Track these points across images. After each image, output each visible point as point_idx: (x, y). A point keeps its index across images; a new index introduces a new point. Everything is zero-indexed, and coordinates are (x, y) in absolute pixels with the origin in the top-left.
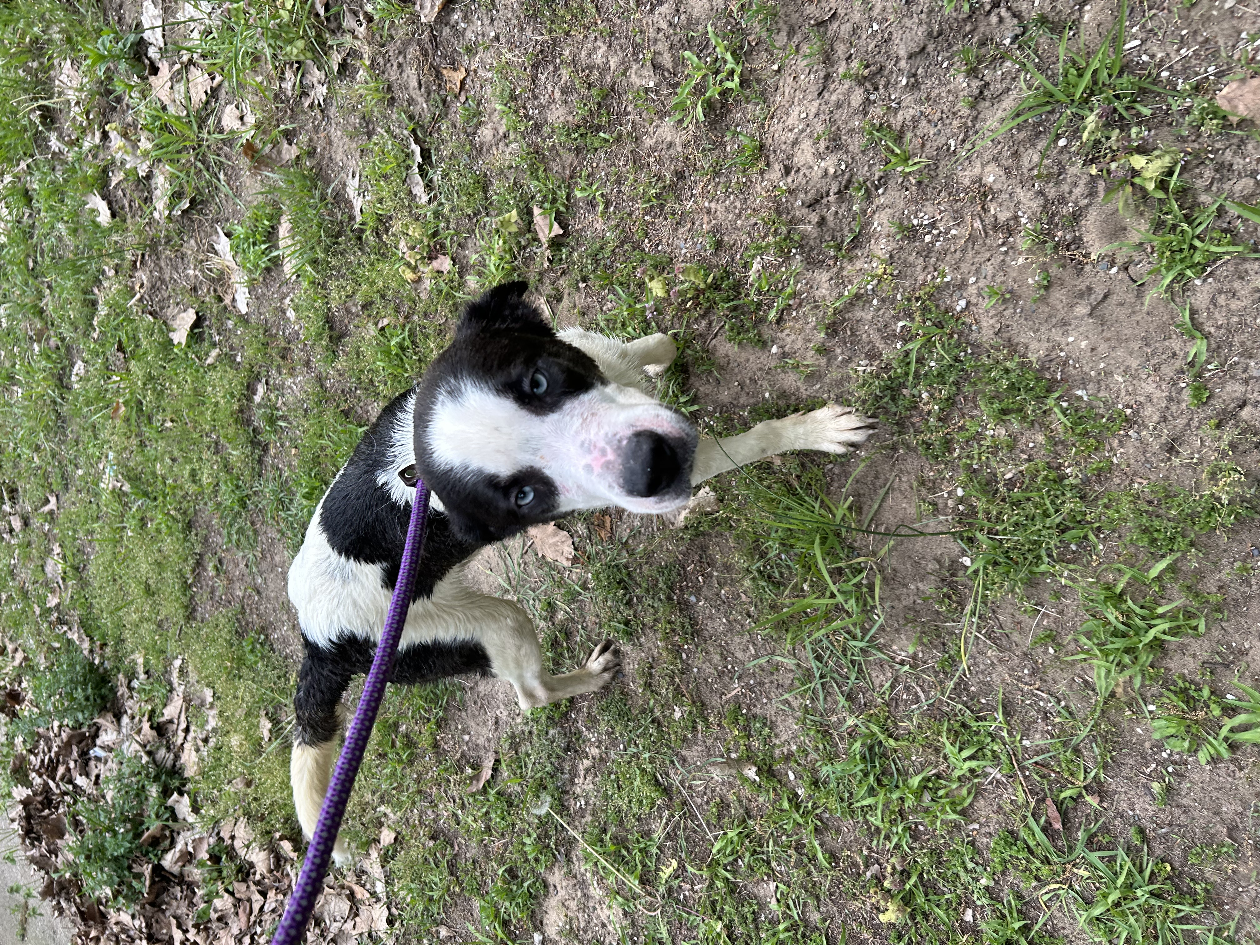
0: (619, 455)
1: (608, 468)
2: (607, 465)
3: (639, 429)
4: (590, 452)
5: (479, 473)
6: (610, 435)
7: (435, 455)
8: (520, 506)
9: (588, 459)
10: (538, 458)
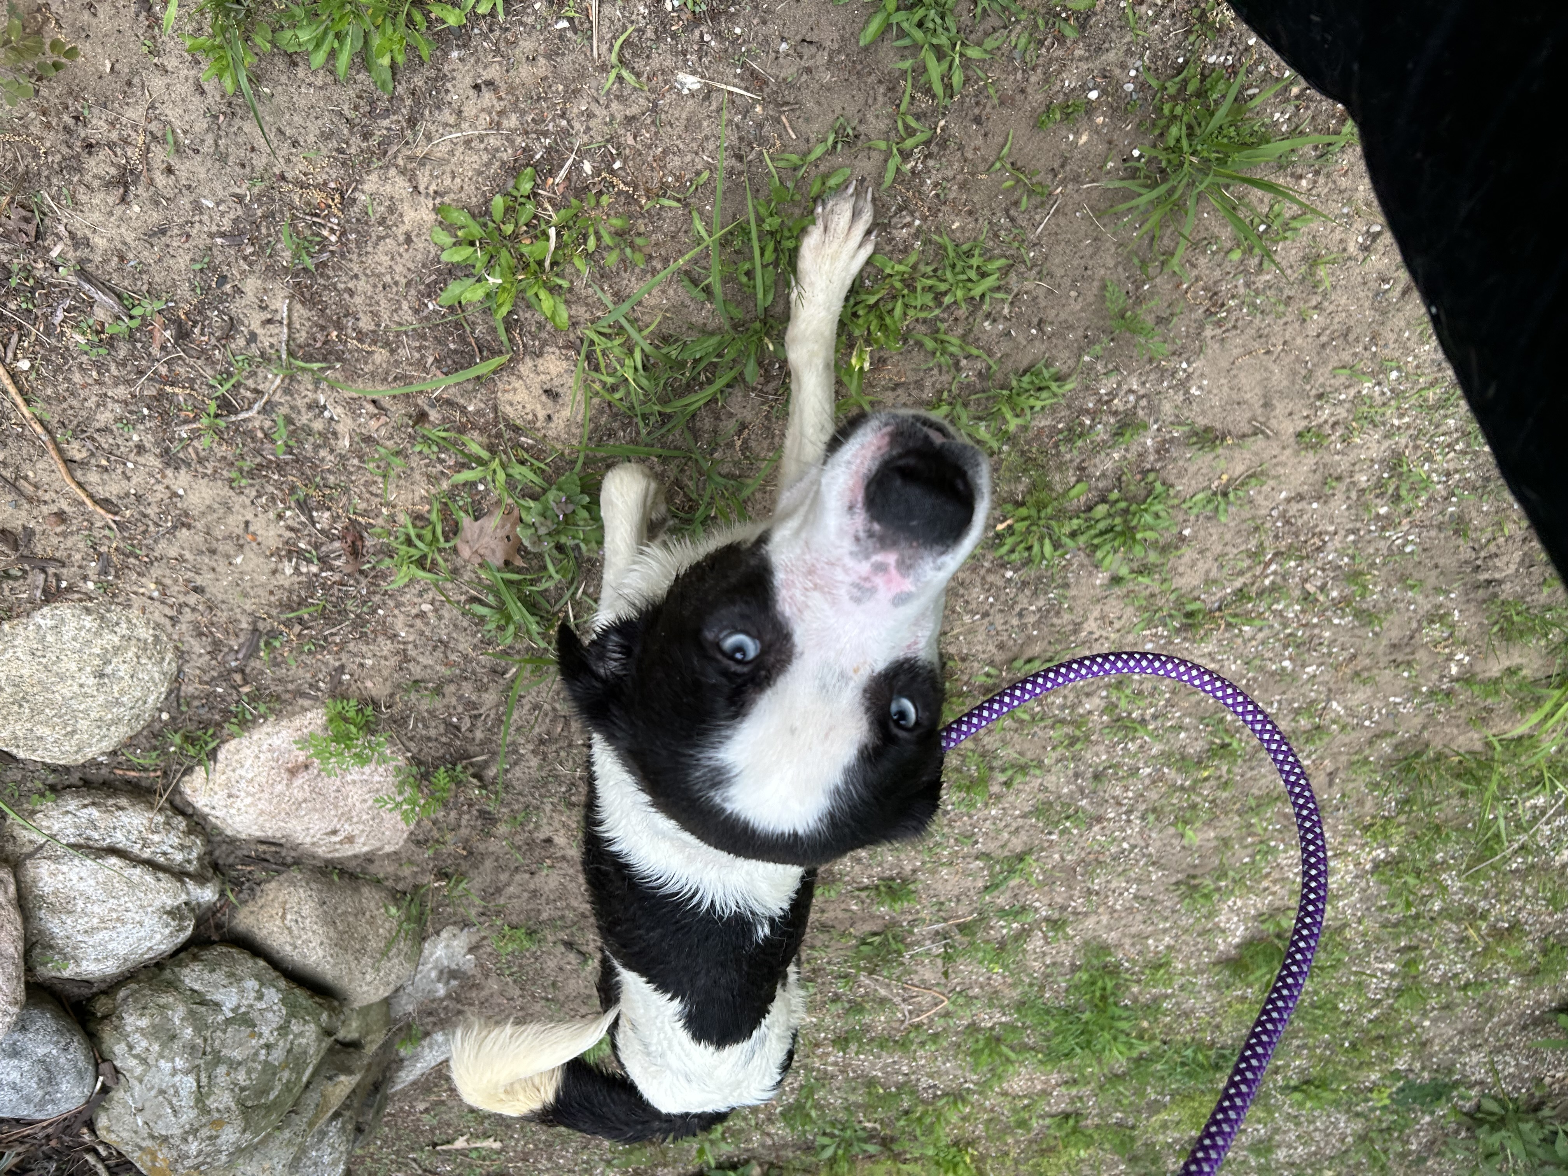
2: (905, 567)
3: (860, 498)
5: (849, 772)
6: (855, 549)
8: (917, 723)
10: (856, 678)
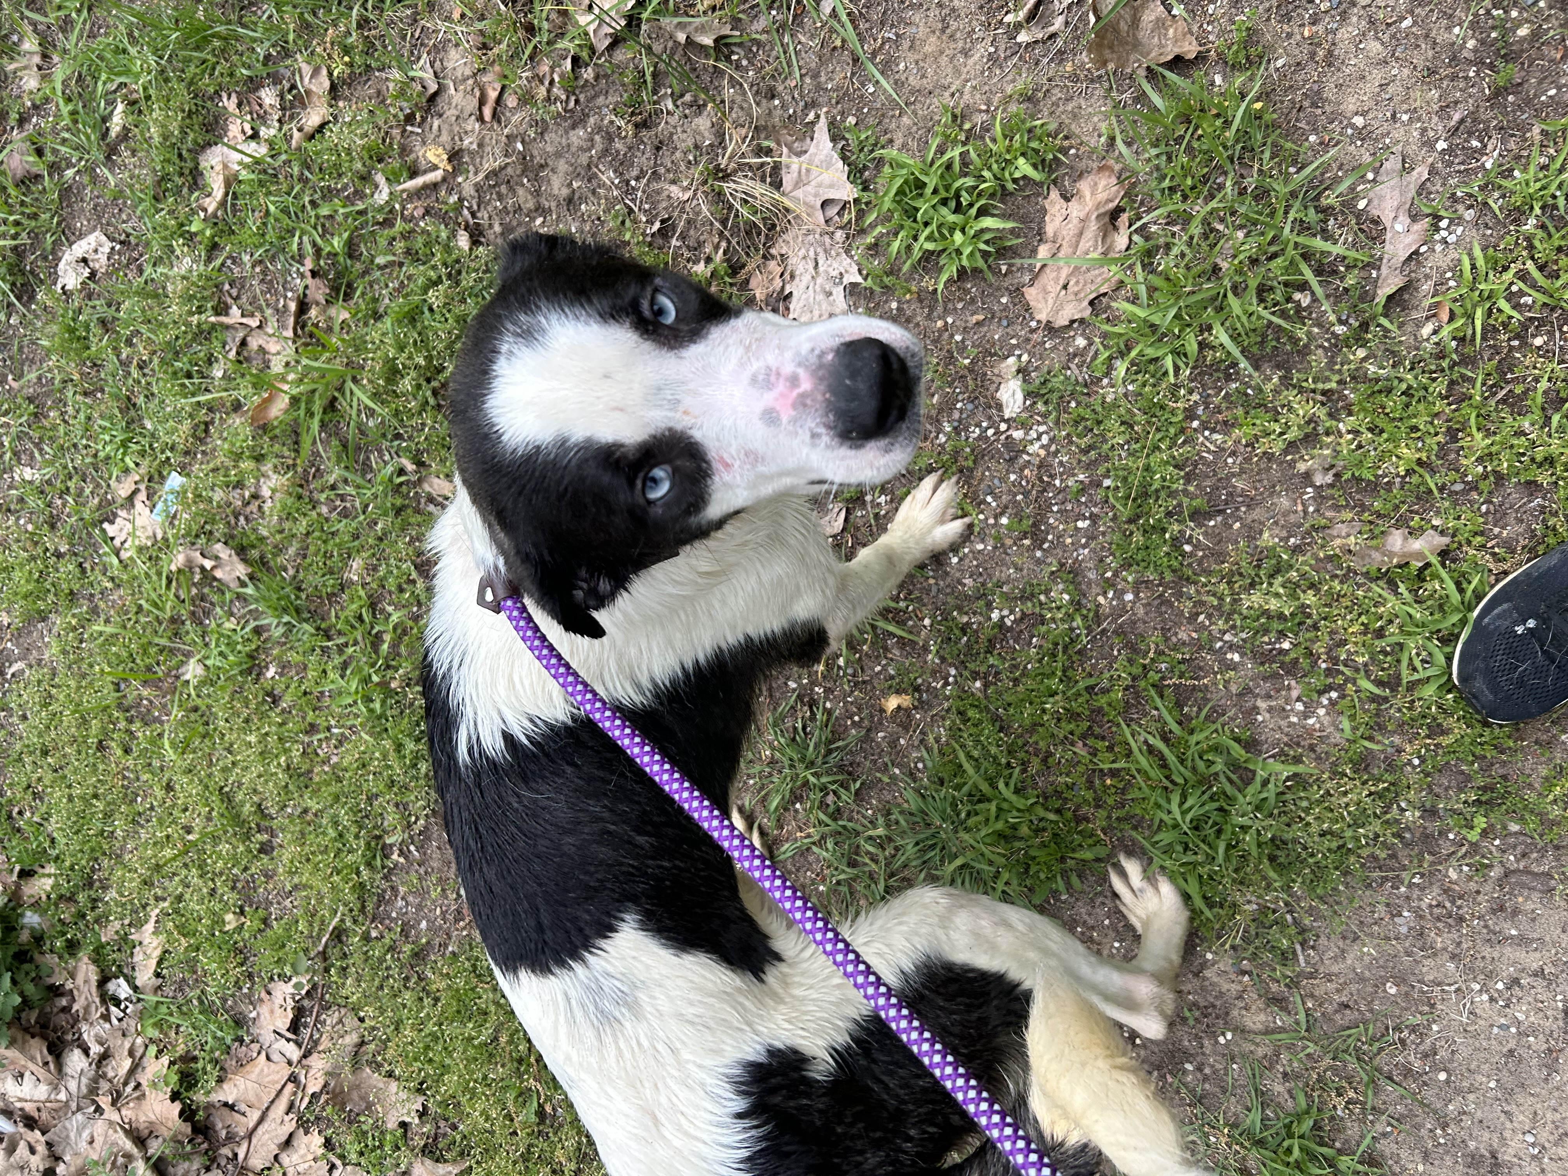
0: (821, 379)
1: (805, 405)
4: (768, 385)
7: (505, 438)
9: (768, 399)
